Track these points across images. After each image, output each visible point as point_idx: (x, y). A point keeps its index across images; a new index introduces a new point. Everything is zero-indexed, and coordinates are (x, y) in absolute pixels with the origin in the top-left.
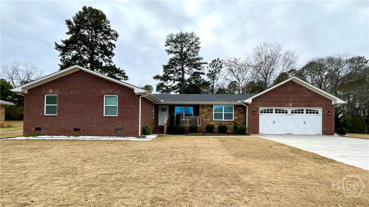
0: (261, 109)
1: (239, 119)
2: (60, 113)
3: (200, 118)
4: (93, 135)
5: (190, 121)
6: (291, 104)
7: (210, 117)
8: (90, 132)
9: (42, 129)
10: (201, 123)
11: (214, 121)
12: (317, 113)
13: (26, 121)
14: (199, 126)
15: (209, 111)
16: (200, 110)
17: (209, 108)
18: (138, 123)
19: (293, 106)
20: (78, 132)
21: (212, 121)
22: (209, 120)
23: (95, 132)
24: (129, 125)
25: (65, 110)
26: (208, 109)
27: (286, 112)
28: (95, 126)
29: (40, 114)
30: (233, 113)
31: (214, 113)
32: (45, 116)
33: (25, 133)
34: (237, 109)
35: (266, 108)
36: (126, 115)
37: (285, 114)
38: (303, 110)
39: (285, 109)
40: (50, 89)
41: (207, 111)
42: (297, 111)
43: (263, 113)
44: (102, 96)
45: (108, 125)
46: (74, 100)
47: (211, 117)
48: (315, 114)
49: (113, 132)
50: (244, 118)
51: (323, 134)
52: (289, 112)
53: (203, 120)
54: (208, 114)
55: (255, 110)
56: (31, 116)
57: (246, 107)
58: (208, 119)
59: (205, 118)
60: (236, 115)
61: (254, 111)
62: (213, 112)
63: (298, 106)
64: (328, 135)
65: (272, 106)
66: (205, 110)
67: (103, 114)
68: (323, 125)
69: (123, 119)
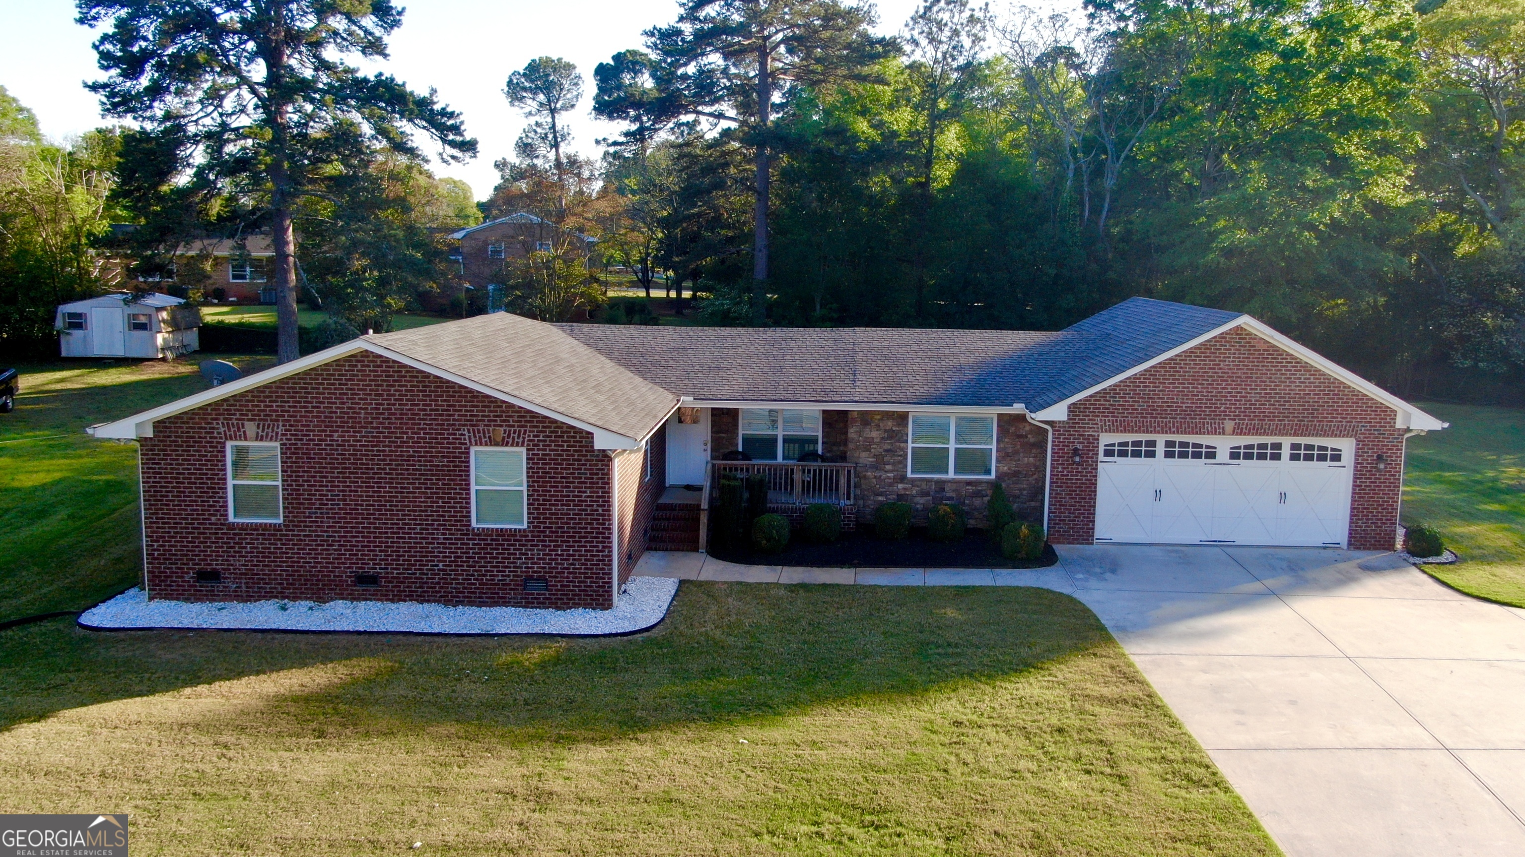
0: (1106, 439)
1: (1016, 474)
2: (295, 517)
3: (849, 472)
4: (431, 598)
5: (809, 482)
6: (1229, 425)
7: (893, 464)
8: (420, 587)
9: (227, 578)
10: (855, 487)
11: (913, 481)
12: (1337, 458)
13: (156, 544)
14: (848, 502)
15: (890, 438)
16: (852, 432)
17: (890, 424)
18: (607, 556)
19: (1238, 431)
20: (372, 588)
21: (903, 478)
22: (889, 478)
23: (442, 588)
24: (572, 564)
25: (314, 504)
26: (886, 431)
27: (1211, 455)
28: (441, 565)
29: (213, 518)
30: (994, 447)
31: (910, 445)
32: (232, 526)
33: (155, 590)
34: (1012, 429)
35: (1130, 437)
36: (563, 528)
37: (1203, 460)
38: (1278, 446)
39: (1205, 440)
40: (249, 420)
41: (883, 438)
42: (1255, 451)
43: (1116, 458)
44: (462, 453)
45: (489, 562)
46: (349, 468)
47: (900, 462)
48: (1329, 463)
49: (511, 589)
50: (1036, 467)
51: (1350, 544)
52: (1223, 454)
53: (865, 477)
54: (887, 451)
55: (1080, 447)
56: (176, 528)
57: (1046, 431)
58: (886, 472)
59: (875, 467)
60: (1007, 455)
61: (1076, 450)
62: (907, 441)
63: (1257, 432)
64: (1369, 549)
65: (1151, 432)
66: (875, 434)
67: (470, 521)
68: (1352, 509)
69: (550, 541)
